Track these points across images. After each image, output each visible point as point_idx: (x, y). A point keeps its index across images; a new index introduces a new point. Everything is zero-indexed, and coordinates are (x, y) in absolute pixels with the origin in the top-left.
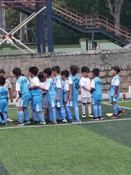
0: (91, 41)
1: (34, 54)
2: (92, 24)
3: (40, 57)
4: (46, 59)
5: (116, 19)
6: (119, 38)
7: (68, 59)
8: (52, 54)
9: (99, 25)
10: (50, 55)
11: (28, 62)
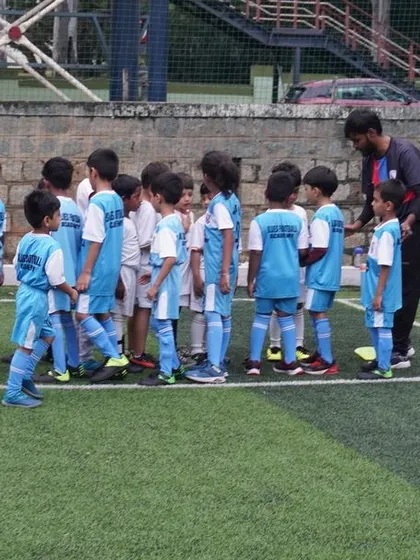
0: (291, 74)
1: (96, 104)
2: (299, 18)
3: (116, 117)
4: (140, 124)
5: (377, 6)
6: (385, 71)
7: (218, 132)
8: (161, 108)
9: (320, 22)
10: (155, 112)
11: (74, 132)
